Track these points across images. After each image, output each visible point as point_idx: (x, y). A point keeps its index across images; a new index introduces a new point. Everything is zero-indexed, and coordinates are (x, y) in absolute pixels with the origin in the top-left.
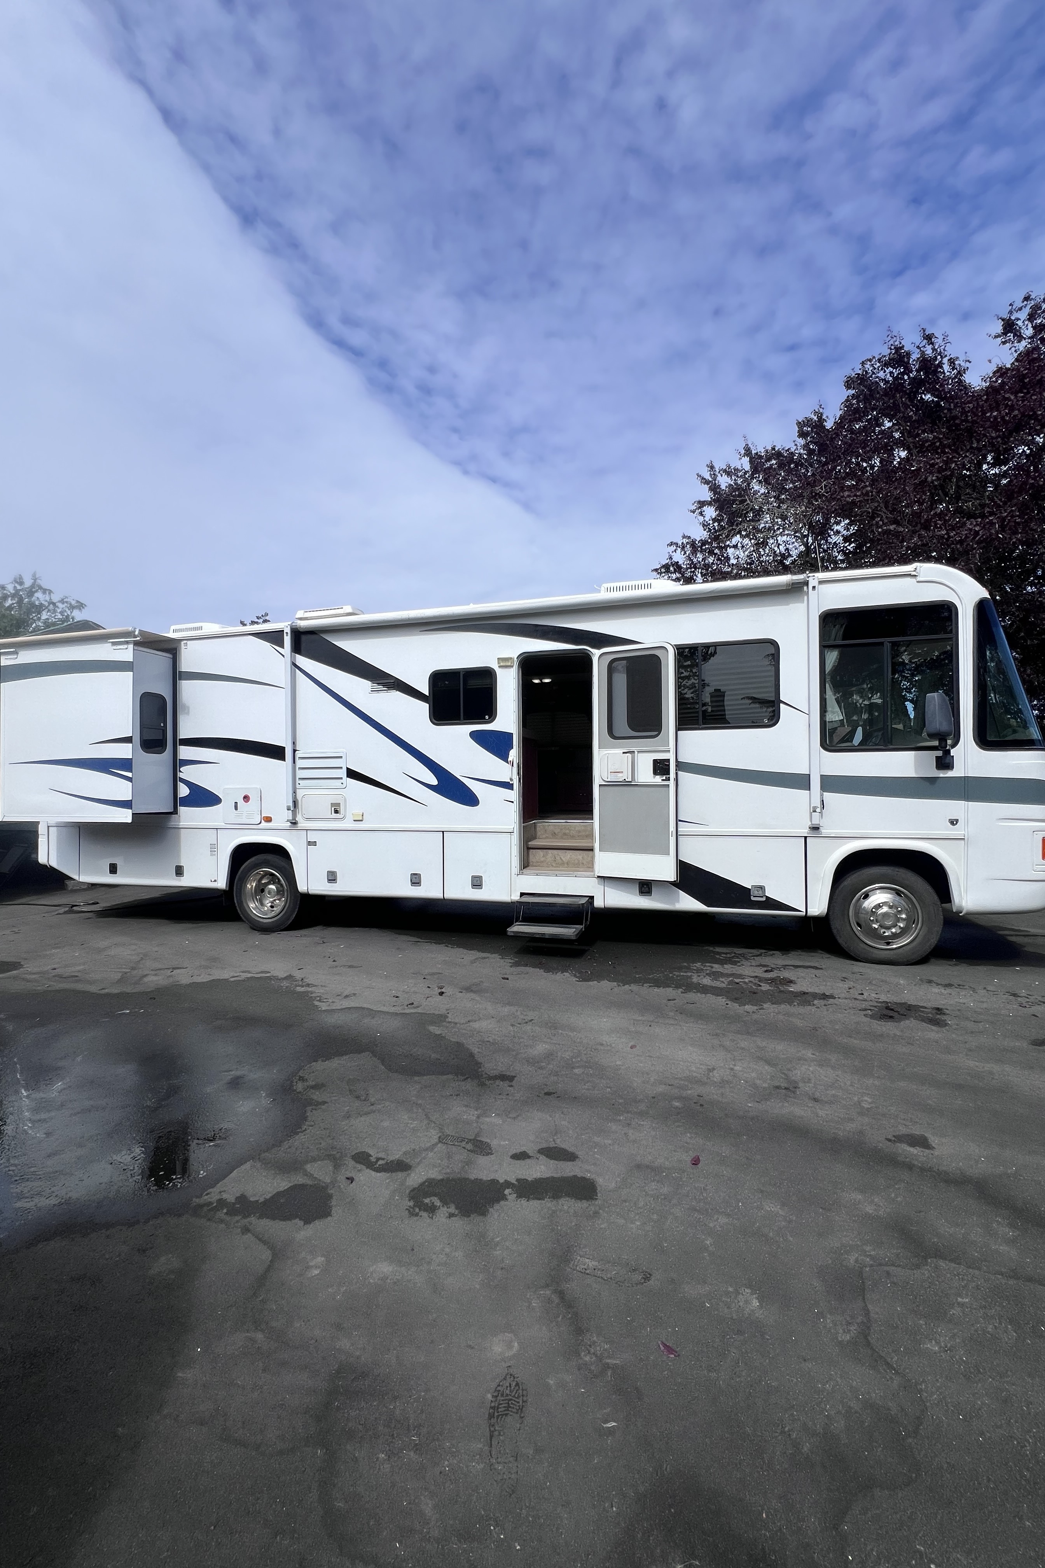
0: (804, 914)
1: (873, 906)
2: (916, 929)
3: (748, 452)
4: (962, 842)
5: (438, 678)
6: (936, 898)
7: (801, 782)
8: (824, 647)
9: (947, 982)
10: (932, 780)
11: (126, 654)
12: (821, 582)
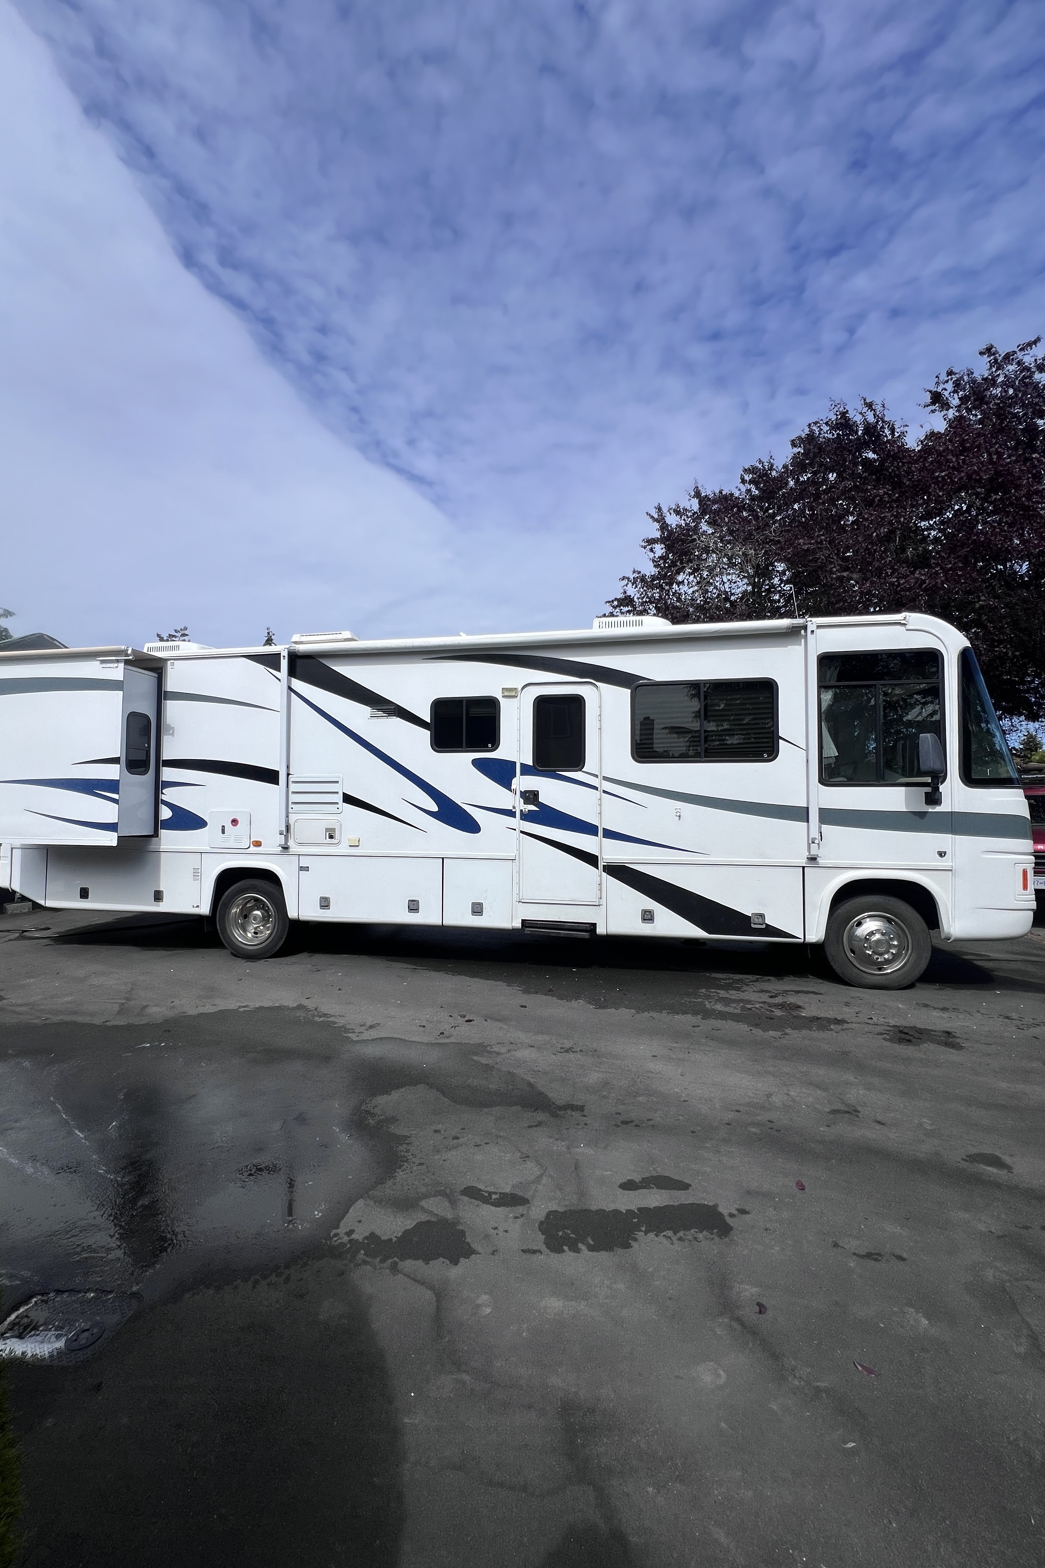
0: (802, 940)
1: (866, 934)
2: (906, 955)
3: (697, 494)
4: (950, 873)
5: (441, 707)
6: (925, 925)
7: (800, 814)
8: (822, 686)
9: (941, 1006)
10: (922, 815)
11: (117, 672)
12: (819, 627)
